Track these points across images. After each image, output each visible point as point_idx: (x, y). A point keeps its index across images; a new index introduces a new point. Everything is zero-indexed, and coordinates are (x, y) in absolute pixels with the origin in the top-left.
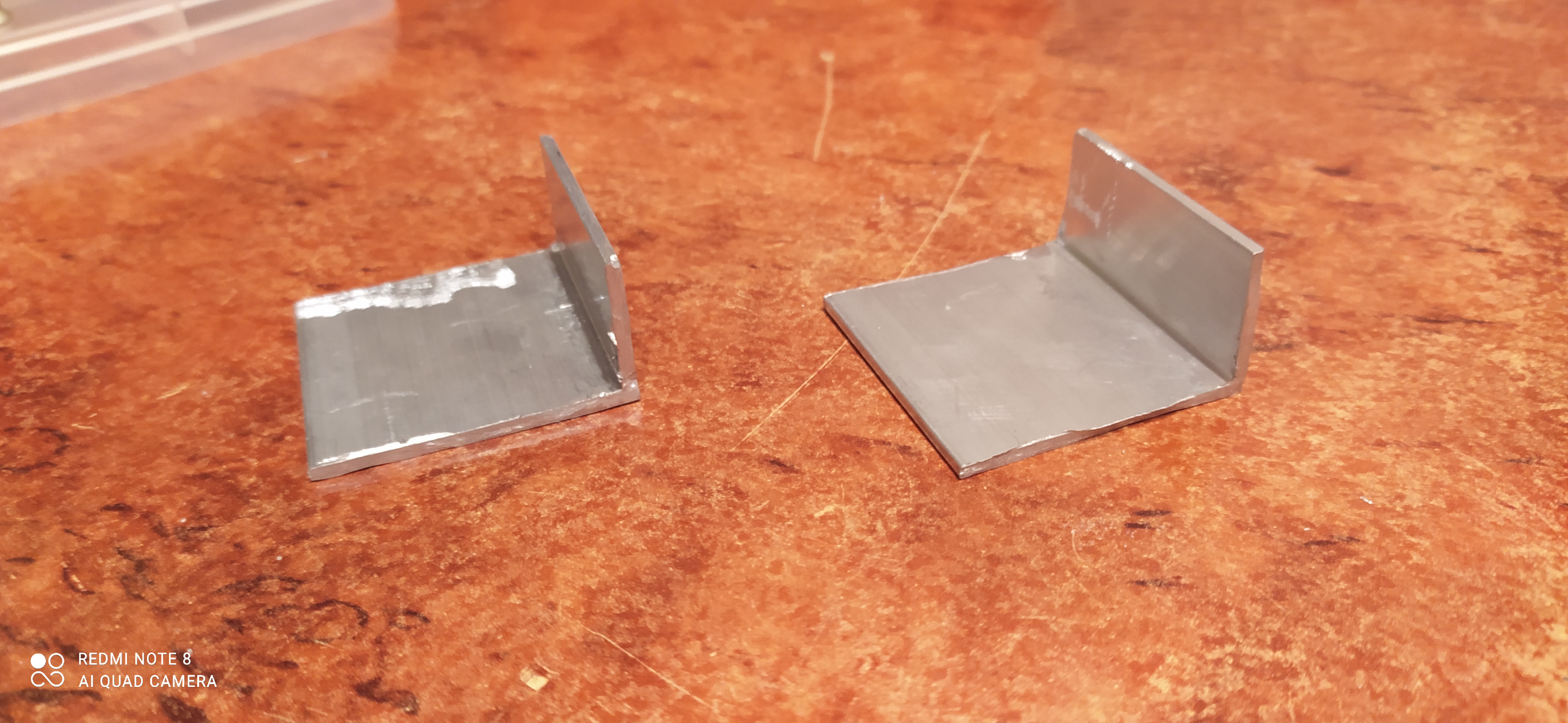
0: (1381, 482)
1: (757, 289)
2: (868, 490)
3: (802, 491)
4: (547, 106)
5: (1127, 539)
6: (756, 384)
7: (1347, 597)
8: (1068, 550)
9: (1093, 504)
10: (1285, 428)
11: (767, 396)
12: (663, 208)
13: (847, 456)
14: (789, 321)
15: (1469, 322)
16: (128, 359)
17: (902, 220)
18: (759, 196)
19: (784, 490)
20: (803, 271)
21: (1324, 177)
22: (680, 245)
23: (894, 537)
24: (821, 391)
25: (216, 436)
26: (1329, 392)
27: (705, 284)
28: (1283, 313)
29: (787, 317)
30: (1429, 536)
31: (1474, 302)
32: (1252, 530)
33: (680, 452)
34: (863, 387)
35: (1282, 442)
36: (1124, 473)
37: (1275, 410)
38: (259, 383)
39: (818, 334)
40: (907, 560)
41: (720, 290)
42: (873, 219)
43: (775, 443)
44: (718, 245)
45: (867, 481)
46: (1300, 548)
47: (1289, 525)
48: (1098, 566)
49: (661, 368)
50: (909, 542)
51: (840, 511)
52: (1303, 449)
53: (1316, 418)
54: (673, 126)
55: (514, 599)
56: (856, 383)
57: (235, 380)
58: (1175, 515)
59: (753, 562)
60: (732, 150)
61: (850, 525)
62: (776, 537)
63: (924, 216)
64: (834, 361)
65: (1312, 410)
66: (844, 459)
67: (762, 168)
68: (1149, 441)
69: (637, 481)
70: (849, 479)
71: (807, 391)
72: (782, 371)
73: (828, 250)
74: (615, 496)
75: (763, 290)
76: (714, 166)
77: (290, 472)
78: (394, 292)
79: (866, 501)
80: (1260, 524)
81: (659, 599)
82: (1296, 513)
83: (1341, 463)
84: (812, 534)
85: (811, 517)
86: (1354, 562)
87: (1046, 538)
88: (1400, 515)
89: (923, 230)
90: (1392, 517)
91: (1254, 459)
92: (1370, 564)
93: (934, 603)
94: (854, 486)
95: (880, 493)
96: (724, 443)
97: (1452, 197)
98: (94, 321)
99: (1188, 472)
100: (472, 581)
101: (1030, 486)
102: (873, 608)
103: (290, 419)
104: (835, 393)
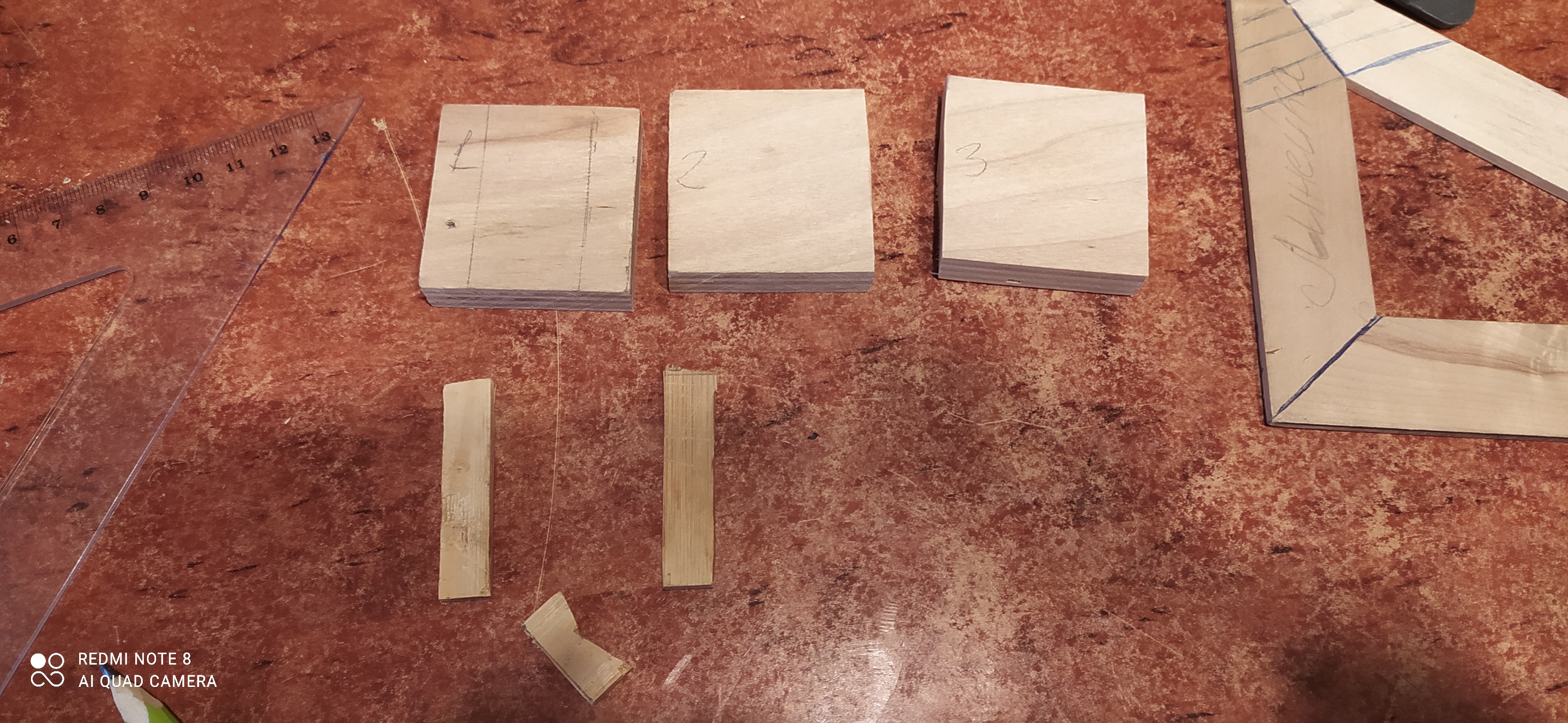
5: (753, 615)
8: (727, 637)
11: (527, 583)
13: (593, 613)
14: (508, 504)
17: (533, 357)
22: (398, 447)
23: (641, 666)
24: (556, 563)
28: (791, 375)
29: (506, 500)
32: (809, 582)
34: (578, 549)
35: (810, 503)
36: (739, 564)
39: (532, 510)
45: (612, 629)
46: (833, 585)
47: (825, 570)
48: (744, 641)
52: (821, 503)
53: (824, 474)
58: (771, 586)
63: (547, 346)
64: (552, 531)
65: (821, 467)
71: (548, 568)
72: (526, 554)
80: (813, 577)
82: (826, 560)
83: (842, 509)
86: (858, 585)
88: (874, 539)
89: (552, 364)
90: (871, 543)
91: (800, 523)
92: (865, 583)
99: (770, 548)
104: (565, 562)
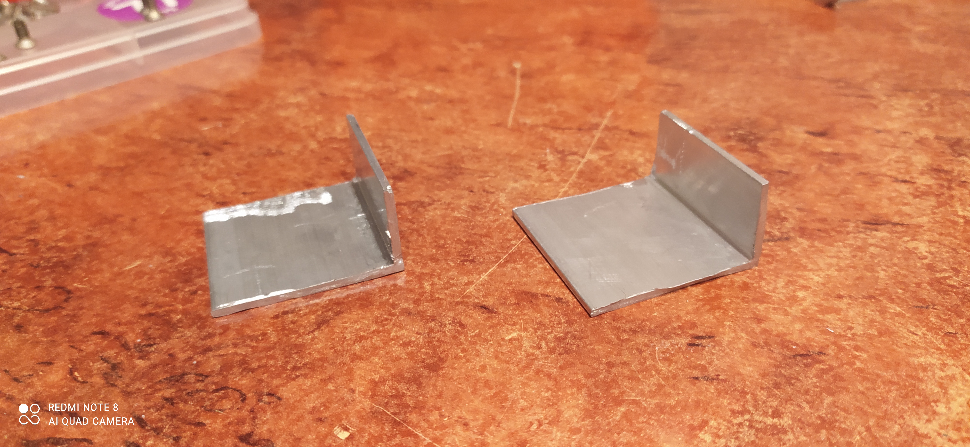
0: (840, 319)
1: (474, 204)
2: (537, 324)
3: (498, 324)
4: (351, 95)
5: (688, 352)
6: (472, 261)
7: (817, 387)
8: (654, 359)
9: (669, 332)
10: (783, 287)
11: (479, 268)
12: (419, 156)
13: (525, 303)
14: (492, 224)
15: (895, 224)
16: (106, 246)
17: (559, 164)
18: (475, 149)
19: (488, 324)
20: (501, 194)
21: (811, 137)
22: (429, 179)
23: (552, 351)
24: (510, 265)
25: (158, 291)
26: (810, 266)
27: (443, 202)
28: (785, 219)
29: (491, 221)
30: (867, 352)
31: (899, 213)
32: (762, 348)
33: (427, 301)
34: (535, 263)
35: (781, 296)
36: (688, 313)
37: (778, 277)
38: (183, 260)
39: (509, 232)
40: (559, 364)
41: (452, 206)
42: (543, 163)
43: (483, 296)
44: (450, 178)
45: (537, 318)
46: (790, 358)
47: (784, 345)
48: (671, 368)
49: (417, 251)
50: (560, 354)
51: (521, 336)
52: (793, 300)
53: (802, 281)
54: (425, 107)
55: (330, 387)
56: (531, 261)
57: (169, 259)
58: (717, 338)
59: (470, 366)
60: (460, 121)
61: (526, 344)
62: (483, 351)
63: (573, 161)
64: (518, 248)
65: (800, 277)
66: (523, 305)
67: (477, 132)
68: (703, 295)
69: (402, 318)
70: (526, 317)
71: (502, 265)
72: (488, 253)
73: (516, 181)
74: (389, 327)
75: (477, 205)
76: (449, 131)
77: (201, 312)
78: (261, 207)
79: (536, 330)
80: (767, 344)
81: (415, 387)
82: (788, 338)
83: (816, 308)
84: (504, 349)
85: (503, 339)
86: (822, 366)
87: (641, 351)
88: (850, 339)
89: (572, 169)
90: (845, 340)
91: (765, 306)
92: (831, 368)
93: (575, 390)
94: (529, 321)
95: (544, 325)
96: (453, 296)
97: (887, 149)
98: (86, 223)
99: (725, 313)
100: (306, 376)
101: (632, 321)
102: (539, 393)
103: (200, 281)
104: (518, 266)
